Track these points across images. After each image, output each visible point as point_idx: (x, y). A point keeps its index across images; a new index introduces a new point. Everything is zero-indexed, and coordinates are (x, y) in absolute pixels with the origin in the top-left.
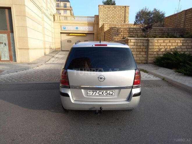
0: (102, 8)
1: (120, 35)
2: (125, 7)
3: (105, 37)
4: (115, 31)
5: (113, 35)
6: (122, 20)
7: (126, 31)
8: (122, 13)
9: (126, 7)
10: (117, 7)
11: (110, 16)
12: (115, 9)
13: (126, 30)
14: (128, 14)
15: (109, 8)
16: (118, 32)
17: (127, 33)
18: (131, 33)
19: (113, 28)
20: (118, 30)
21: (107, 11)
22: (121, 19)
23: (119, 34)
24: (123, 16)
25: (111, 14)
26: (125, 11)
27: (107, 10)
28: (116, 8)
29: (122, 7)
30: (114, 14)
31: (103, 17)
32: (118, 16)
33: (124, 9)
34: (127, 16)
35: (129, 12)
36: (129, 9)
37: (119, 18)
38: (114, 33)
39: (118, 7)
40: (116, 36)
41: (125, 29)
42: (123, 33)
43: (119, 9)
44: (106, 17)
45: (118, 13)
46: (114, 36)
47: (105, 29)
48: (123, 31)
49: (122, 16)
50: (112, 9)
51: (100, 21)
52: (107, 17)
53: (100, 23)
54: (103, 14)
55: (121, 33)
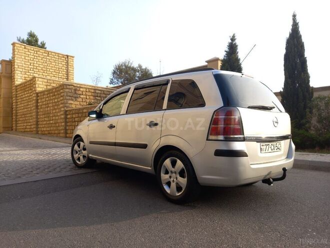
0: (21, 49)
1: (80, 100)
2: (66, 57)
3: (37, 102)
4: (70, 91)
5: (68, 98)
6: (62, 77)
7: (90, 94)
8: (62, 65)
9: (69, 57)
10: (52, 54)
11: (39, 67)
12: (48, 56)
13: (89, 92)
14: (73, 68)
15: (35, 52)
16: (75, 93)
17: (92, 97)
18: (97, 98)
19: (66, 85)
20: (75, 90)
21: (33, 57)
22: (60, 74)
23: (77, 97)
24: (64, 71)
25: (40, 63)
26: (67, 62)
27: (32, 54)
28: (50, 56)
29: (61, 56)
30: (46, 64)
31: (24, 65)
32: (53, 68)
33: (64, 59)
34: (71, 71)
35: (74, 65)
36: (74, 61)
37: (57, 74)
38: (69, 94)
39: (54, 54)
40: (72, 100)
41: (87, 90)
42: (85, 97)
43: (56, 58)
44: (30, 66)
45: (55, 64)
46: (70, 100)
47: (38, 87)
48: (84, 93)
49: (62, 70)
50: (42, 55)
51: (17, 72)
52: (33, 67)
53: (16, 77)
54: (24, 60)
55: (82, 96)
